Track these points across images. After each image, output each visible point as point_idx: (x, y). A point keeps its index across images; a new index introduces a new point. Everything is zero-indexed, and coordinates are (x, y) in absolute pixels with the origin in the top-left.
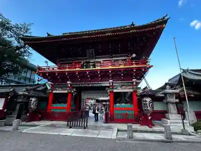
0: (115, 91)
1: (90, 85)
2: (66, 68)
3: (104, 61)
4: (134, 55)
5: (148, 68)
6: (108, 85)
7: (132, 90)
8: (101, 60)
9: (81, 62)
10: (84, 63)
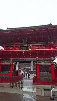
0: (40, 64)
1: (25, 60)
2: (10, 49)
3: (33, 45)
4: (52, 43)
6: (36, 60)
7: (50, 64)
8: (31, 45)
9: (19, 46)
10: (21, 47)
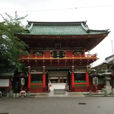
0: (75, 72)
1: (58, 69)
2: (43, 57)
5: (96, 60)
7: (85, 72)
8: (65, 51)
9: (50, 51)
